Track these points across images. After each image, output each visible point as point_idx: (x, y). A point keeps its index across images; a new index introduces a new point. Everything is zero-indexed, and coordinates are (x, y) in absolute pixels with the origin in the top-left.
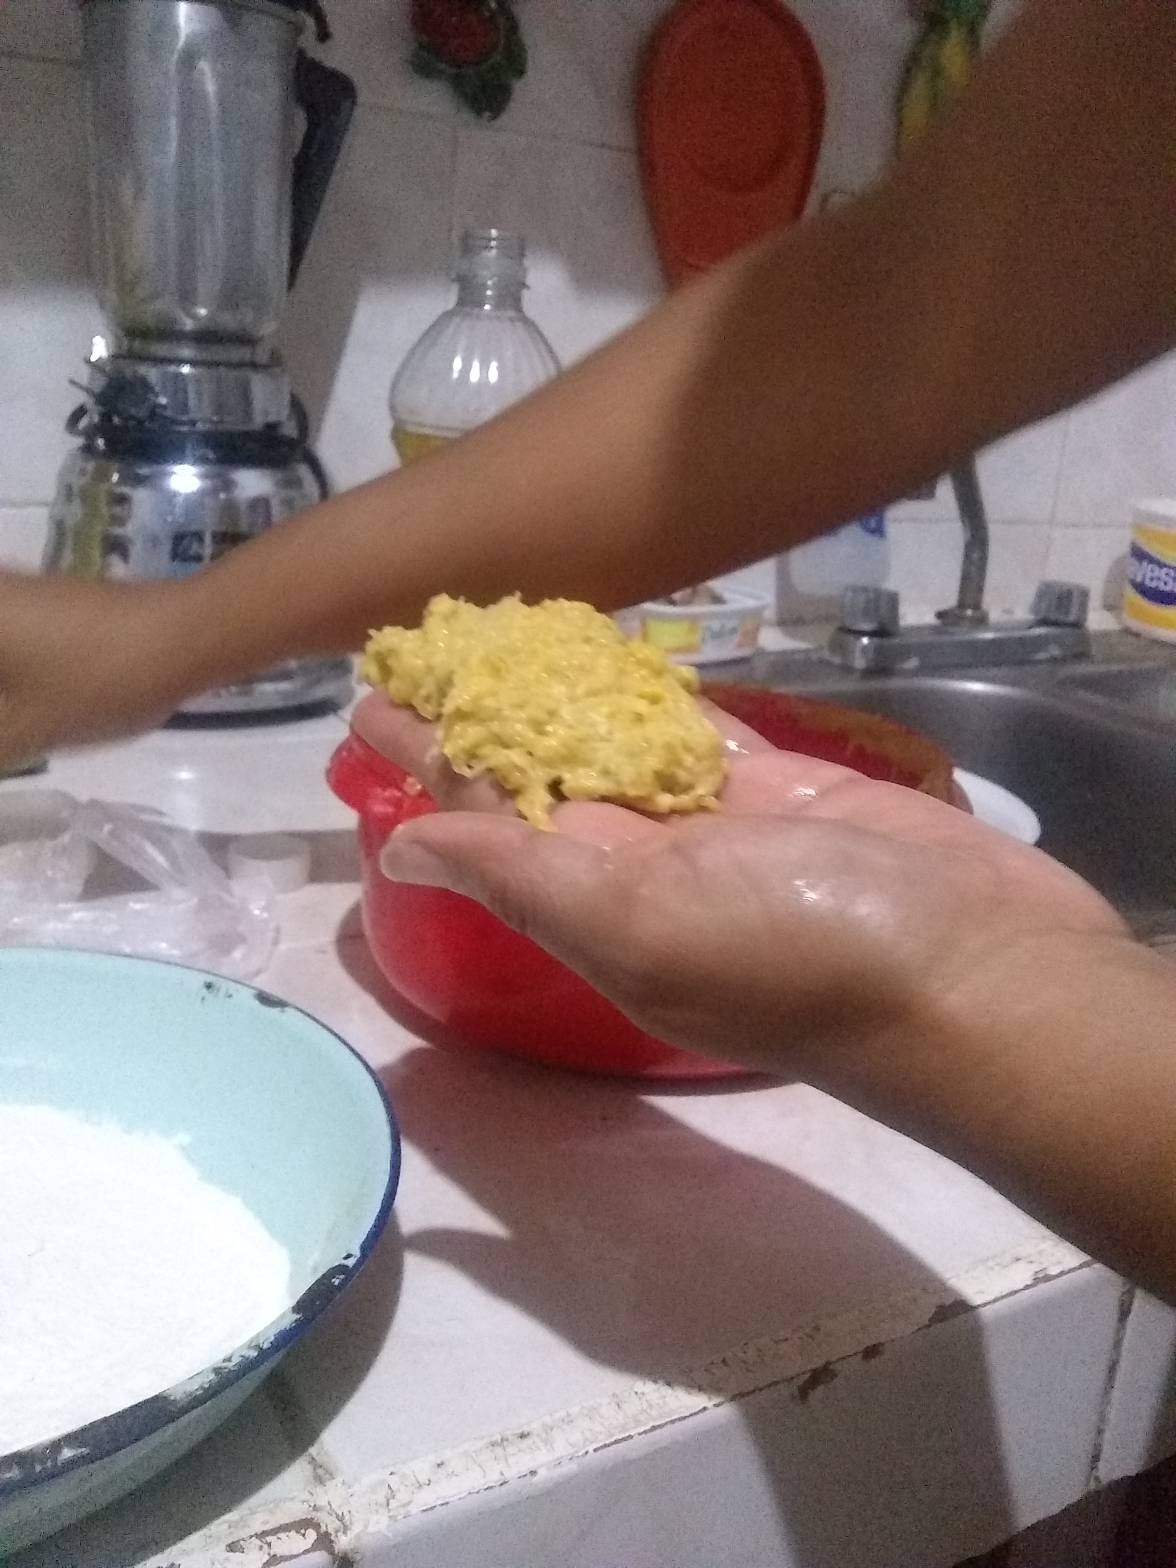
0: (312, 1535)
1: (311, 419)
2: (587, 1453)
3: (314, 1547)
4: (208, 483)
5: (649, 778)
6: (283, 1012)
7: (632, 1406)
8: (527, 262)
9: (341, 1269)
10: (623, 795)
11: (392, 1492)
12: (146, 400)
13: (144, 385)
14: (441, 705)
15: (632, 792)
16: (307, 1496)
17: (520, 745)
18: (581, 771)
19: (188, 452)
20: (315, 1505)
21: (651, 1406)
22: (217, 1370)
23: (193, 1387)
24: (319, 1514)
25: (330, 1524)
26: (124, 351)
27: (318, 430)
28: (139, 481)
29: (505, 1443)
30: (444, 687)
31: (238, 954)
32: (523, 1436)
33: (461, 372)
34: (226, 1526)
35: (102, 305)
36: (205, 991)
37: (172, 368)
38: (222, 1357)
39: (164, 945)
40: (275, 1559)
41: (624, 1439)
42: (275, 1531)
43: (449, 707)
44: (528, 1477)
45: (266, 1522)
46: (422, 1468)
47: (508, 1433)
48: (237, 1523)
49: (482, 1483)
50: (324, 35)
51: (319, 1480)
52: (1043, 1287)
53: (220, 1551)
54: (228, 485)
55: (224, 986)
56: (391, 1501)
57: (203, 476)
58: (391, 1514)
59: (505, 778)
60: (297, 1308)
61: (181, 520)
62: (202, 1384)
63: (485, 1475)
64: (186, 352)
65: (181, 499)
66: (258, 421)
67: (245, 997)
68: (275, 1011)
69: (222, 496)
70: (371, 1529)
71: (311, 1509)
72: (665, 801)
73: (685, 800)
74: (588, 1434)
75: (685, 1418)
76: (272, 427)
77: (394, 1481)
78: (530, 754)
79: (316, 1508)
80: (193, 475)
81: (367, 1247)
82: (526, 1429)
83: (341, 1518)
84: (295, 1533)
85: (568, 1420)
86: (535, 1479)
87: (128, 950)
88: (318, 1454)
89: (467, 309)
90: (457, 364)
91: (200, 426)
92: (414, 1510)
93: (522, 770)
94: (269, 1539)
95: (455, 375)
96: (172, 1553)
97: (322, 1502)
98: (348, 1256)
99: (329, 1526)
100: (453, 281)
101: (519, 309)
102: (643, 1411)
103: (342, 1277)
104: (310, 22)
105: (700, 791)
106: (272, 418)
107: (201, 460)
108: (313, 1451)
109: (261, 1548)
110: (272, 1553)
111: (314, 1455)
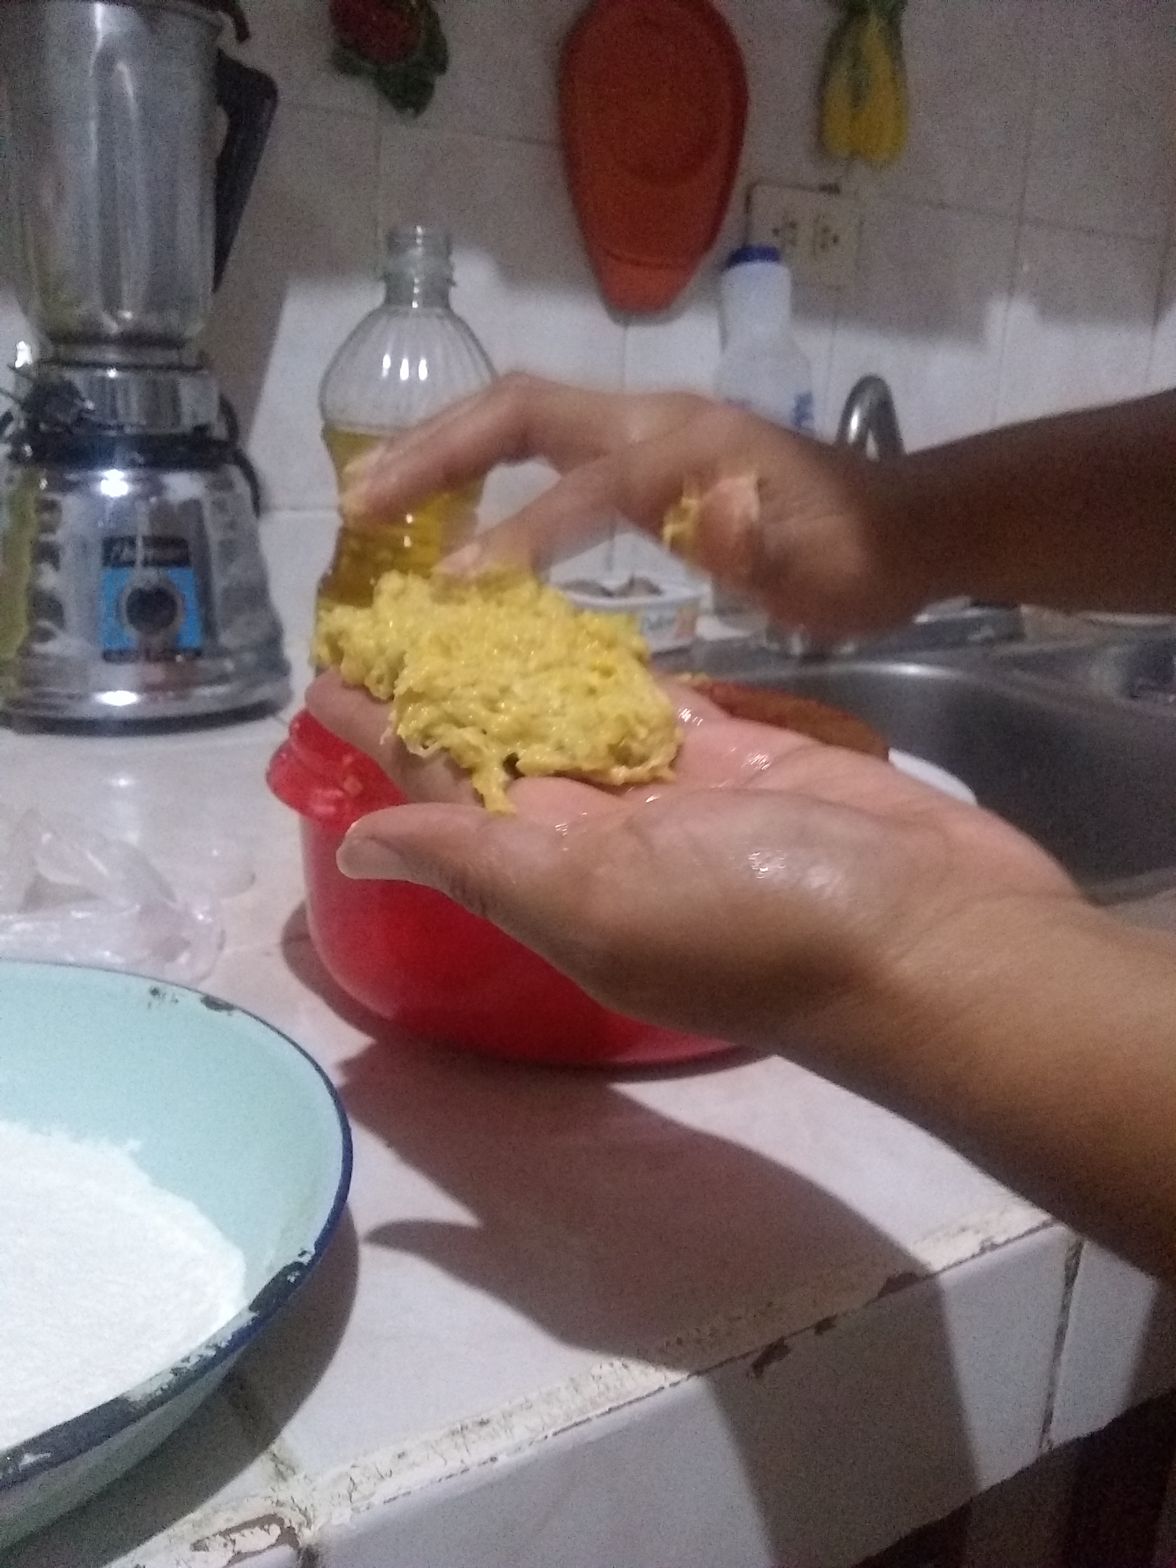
0: (275, 1530)
1: (241, 418)
2: (546, 1437)
3: (279, 1541)
4: (138, 488)
5: (602, 750)
6: (230, 1015)
7: (591, 1389)
8: (455, 259)
9: (297, 1266)
10: (579, 770)
11: (354, 1484)
12: (72, 404)
13: (70, 390)
14: (393, 687)
15: (587, 766)
16: (271, 1493)
17: (473, 724)
18: (536, 747)
19: (117, 456)
20: (278, 1501)
21: (608, 1388)
22: (175, 1371)
23: (153, 1388)
24: (282, 1509)
25: (293, 1518)
26: (50, 354)
27: (247, 431)
28: (68, 487)
29: (465, 1432)
30: (395, 670)
31: (184, 958)
32: (483, 1423)
33: (390, 369)
34: (190, 1526)
35: (25, 311)
36: (150, 997)
37: (99, 373)
38: (180, 1358)
39: (107, 954)
40: (239, 1557)
41: (584, 1422)
42: (239, 1528)
43: (401, 689)
44: (490, 1463)
45: (228, 1520)
46: (383, 1459)
47: (468, 1422)
48: (201, 1521)
49: (444, 1471)
50: (243, 34)
51: (281, 1476)
52: (988, 1255)
53: (185, 1550)
54: (158, 489)
55: (170, 990)
56: (353, 1494)
57: (134, 481)
58: (354, 1505)
59: (459, 757)
60: (252, 1307)
61: (112, 526)
62: (161, 1385)
63: (446, 1462)
64: (112, 355)
65: (111, 505)
66: (187, 423)
67: (193, 1001)
68: (223, 1014)
69: (153, 500)
70: (335, 1522)
71: (274, 1505)
72: (620, 773)
73: (640, 771)
74: (547, 1420)
75: (643, 1398)
76: (201, 430)
77: (356, 1474)
78: (485, 732)
79: (279, 1503)
80: (121, 480)
81: (320, 1244)
82: (485, 1417)
83: (304, 1513)
84: (259, 1530)
85: (528, 1406)
86: (497, 1465)
87: (71, 959)
88: (279, 1450)
89: (393, 308)
90: (387, 362)
91: (128, 430)
92: (377, 1500)
93: (477, 750)
94: (233, 1536)
95: (385, 373)
96: (137, 1555)
97: (283, 1497)
98: (303, 1253)
99: (292, 1521)
100: (381, 278)
101: (447, 306)
102: (600, 1394)
103: (297, 1274)
104: (228, 21)
105: (653, 762)
106: (201, 421)
107: (131, 464)
108: (274, 1447)
109: (225, 1545)
110: (236, 1549)
111: (276, 1452)
